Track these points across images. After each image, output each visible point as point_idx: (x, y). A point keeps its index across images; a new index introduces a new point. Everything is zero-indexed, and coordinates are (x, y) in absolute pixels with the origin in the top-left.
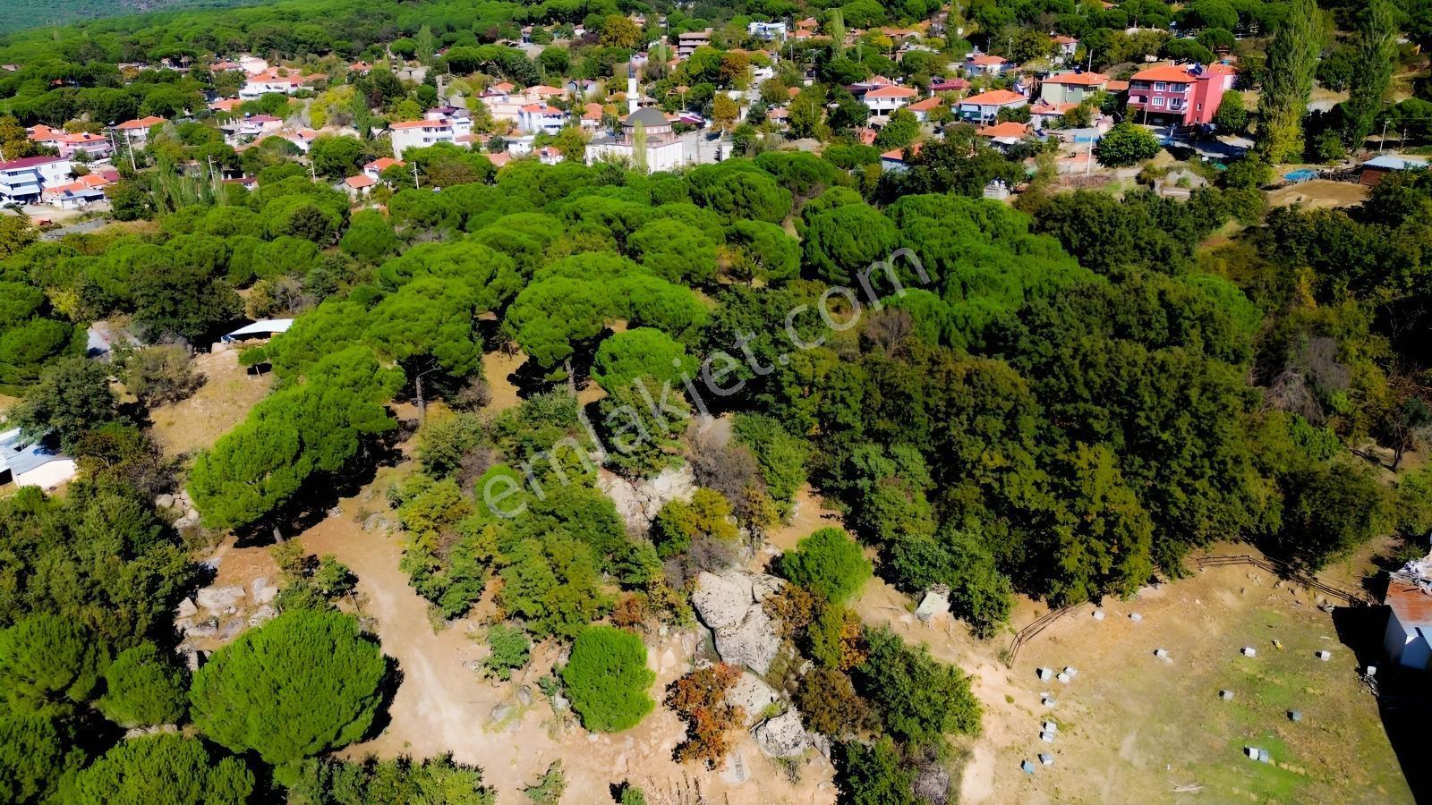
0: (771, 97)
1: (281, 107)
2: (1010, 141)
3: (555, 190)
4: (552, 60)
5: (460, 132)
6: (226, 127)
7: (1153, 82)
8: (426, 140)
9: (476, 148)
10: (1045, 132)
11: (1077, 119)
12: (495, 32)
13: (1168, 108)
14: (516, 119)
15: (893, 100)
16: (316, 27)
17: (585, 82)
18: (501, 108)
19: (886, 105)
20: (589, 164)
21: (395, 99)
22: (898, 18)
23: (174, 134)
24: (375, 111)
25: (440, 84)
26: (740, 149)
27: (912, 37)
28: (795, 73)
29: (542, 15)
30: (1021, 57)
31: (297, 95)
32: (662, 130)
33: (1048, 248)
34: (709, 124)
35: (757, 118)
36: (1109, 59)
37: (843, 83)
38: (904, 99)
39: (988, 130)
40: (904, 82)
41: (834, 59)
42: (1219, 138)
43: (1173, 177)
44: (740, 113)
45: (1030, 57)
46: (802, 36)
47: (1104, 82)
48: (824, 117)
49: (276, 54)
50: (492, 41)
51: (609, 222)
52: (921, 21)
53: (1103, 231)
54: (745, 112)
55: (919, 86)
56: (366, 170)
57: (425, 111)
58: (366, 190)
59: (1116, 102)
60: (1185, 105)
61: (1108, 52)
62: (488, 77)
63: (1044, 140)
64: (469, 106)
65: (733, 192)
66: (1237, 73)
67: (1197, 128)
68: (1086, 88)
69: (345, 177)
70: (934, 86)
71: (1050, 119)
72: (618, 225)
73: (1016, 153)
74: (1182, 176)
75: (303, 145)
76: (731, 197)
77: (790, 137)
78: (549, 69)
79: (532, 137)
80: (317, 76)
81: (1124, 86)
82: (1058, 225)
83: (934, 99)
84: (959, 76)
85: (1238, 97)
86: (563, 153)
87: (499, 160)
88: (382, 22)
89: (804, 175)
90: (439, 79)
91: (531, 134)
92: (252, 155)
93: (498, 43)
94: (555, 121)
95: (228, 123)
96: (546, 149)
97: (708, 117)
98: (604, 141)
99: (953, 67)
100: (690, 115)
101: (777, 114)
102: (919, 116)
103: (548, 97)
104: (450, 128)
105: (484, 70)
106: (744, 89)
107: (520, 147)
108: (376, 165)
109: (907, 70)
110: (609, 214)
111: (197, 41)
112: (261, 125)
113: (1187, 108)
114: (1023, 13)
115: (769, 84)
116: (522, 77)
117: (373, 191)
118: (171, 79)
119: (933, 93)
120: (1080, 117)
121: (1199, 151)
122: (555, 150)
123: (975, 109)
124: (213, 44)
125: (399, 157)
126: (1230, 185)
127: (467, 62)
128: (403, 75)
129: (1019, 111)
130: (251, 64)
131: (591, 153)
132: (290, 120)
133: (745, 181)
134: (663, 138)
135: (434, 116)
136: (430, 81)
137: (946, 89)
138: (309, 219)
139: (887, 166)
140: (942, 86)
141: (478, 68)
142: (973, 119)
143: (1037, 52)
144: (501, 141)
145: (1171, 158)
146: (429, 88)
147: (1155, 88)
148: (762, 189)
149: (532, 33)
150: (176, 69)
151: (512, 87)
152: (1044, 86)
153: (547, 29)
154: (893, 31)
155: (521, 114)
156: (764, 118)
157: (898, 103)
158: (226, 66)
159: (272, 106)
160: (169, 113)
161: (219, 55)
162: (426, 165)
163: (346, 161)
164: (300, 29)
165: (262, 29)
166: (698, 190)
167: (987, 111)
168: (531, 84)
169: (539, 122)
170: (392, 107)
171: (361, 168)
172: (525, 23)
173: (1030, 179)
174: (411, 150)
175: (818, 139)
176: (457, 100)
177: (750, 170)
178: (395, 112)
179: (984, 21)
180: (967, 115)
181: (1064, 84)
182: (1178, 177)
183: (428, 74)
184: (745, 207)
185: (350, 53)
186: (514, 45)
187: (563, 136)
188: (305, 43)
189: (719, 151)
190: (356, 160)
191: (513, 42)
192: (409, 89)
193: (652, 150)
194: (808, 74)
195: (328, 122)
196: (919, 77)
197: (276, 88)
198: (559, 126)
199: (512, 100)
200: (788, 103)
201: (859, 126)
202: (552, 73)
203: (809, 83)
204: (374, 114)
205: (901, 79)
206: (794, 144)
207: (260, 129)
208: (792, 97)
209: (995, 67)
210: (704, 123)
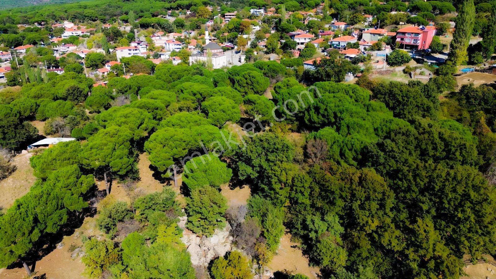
0: (259, 38)
1: (76, 41)
2: (353, 56)
3: (175, 77)
4: (178, 23)
5: (142, 51)
6: (55, 49)
7: (406, 33)
8: (129, 54)
9: (148, 57)
10: (365, 52)
11: (377, 47)
12: (158, 13)
13: (412, 43)
14: (164, 45)
15: (305, 39)
16: (93, 11)
17: (190, 31)
18: (158, 42)
19: (302, 41)
20: (191, 64)
21: (119, 38)
22: (305, 8)
23: (35, 52)
24: (111, 42)
25: (136, 32)
26: (248, 58)
27: (310, 15)
28: (268, 28)
29: (175, 7)
30: (352, 22)
31: (83, 37)
32: (218, 51)
33: (381, 107)
34: (236, 47)
35: (254, 46)
36: (386, 23)
37: (286, 32)
38: (309, 39)
39: (344, 52)
40: (309, 32)
41: (282, 23)
42: (432, 54)
43: (418, 71)
44: (248, 43)
45: (356, 23)
46: (270, 14)
47: (386, 32)
48: (279, 46)
49: (77, 21)
50: (157, 16)
51: (195, 95)
52: (313, 9)
53: (404, 100)
54: (249, 43)
55: (315, 34)
56: (106, 65)
57: (130, 43)
58: (106, 73)
59: (391, 41)
60: (418, 42)
61: (386, 21)
62: (154, 30)
63: (365, 55)
64: (147, 41)
65: (246, 79)
66: (437, 29)
67: (424, 50)
68: (380, 35)
69: (98, 68)
70: (321, 34)
71: (367, 47)
72: (199, 96)
73: (355, 61)
74: (422, 70)
75: (83, 55)
76: (245, 81)
77: (267, 53)
78: (177, 26)
79: (170, 53)
80: (91, 29)
81: (394, 34)
82: (383, 96)
83: (321, 39)
84: (329, 30)
85: (438, 38)
86: (181, 59)
87: (157, 62)
88: (117, 9)
89: (274, 71)
90: (136, 30)
91: (169, 51)
92: (63, 60)
93: (159, 16)
94: (179, 47)
95: (56, 47)
96: (174, 57)
97: (235, 45)
98: (196, 55)
99: (327, 26)
100: (229, 44)
101: (263, 43)
102: (316, 45)
103: (176, 37)
104: (139, 49)
105: (153, 27)
106: (249, 34)
107: (165, 57)
108: (110, 64)
109: (310, 27)
110: (195, 92)
111: (48, 16)
112: (68, 48)
113: (419, 43)
114: (351, 6)
115: (257, 32)
116: (167, 30)
117: (108, 74)
118: (37, 30)
119: (320, 36)
120: (378, 46)
121: (425, 60)
122: (178, 58)
123: (337, 43)
124: (54, 17)
125: (119, 61)
126: (441, 74)
127: (146, 24)
128: (122, 29)
129: (355, 44)
130: (68, 24)
131: (191, 59)
132: (80, 46)
133: (251, 75)
134: (218, 54)
135: (133, 45)
136: (132, 31)
137: (325, 35)
138: (74, 91)
139: (306, 67)
140: (323, 34)
141: (151, 26)
142: (337, 47)
143: (358, 21)
144: (158, 54)
145: (415, 63)
146: (132, 34)
147: (407, 35)
148: (258, 78)
149: (171, 13)
150: (40, 26)
151: (163, 33)
152: (363, 34)
153: (177, 12)
154: (303, 12)
155: (166, 44)
156: (257, 46)
157: (307, 40)
158: (58, 25)
159: (73, 41)
160: (35, 43)
161: (56, 21)
162: (128, 64)
163: (99, 62)
164: (87, 12)
165: (72, 12)
166: (232, 77)
167: (342, 44)
168: (170, 32)
169: (172, 47)
170: (118, 41)
171: (104, 65)
172: (169, 9)
173: (362, 72)
174: (123, 58)
175: (278, 54)
176: (142, 38)
177: (253, 70)
178: (119, 43)
179: (337, 9)
180: (335, 45)
181: (371, 33)
182: (420, 71)
183: (131, 29)
184: (251, 85)
185: (105, 20)
186: (165, 17)
187: (181, 52)
188: (88, 17)
189: (240, 59)
190: (102, 62)
191: (164, 16)
192: (124, 34)
193: (214, 59)
194: (273, 29)
195: (94, 47)
196: (315, 30)
197: (76, 33)
198: (180, 49)
199: (163, 38)
200: (265, 40)
201: (293, 49)
202: (178, 28)
203: (273, 32)
204: (110, 44)
205: (308, 31)
206: (268, 56)
207: (68, 49)
208: (267, 38)
209: (342, 26)
210: (234, 47)
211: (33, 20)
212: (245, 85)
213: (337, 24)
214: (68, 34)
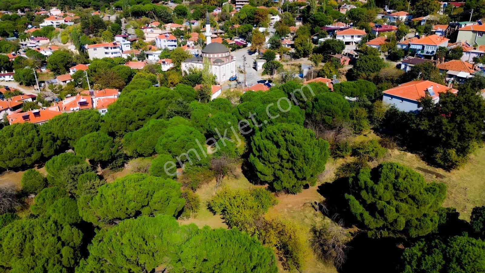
0: (281, 33)
1: (52, 33)
4: (180, 11)
5: (125, 49)
6: (24, 43)
8: (106, 53)
9: (130, 59)
14: (155, 41)
15: (352, 37)
17: (192, 21)
18: (150, 35)
19: (349, 39)
20: (182, 74)
21: (100, 30)
24: (91, 35)
25: (123, 23)
28: (291, 18)
31: (62, 27)
32: (224, 55)
34: (249, 45)
35: (276, 45)
37: (319, 25)
38: (359, 36)
41: (311, 12)
44: (265, 39)
45: (426, 12)
48: (313, 46)
49: (66, 7)
50: (157, 2)
54: (267, 39)
55: (366, 29)
56: (71, 70)
57: (115, 36)
58: (68, 82)
62: (148, 19)
64: (136, 33)
69: (59, 74)
70: (376, 29)
75: (47, 54)
76: (275, 151)
77: (295, 56)
78: (179, 15)
79: (160, 52)
80: (77, 17)
83: (380, 38)
86: (173, 62)
87: (140, 66)
90: (123, 20)
91: (160, 50)
93: (160, 3)
94: (174, 43)
95: (25, 41)
96: (164, 60)
97: (249, 42)
98: (193, 60)
99: (379, 17)
101: (287, 41)
103: (174, 29)
104: (121, 47)
105: (147, 15)
106: (266, 26)
107: (154, 58)
108: (76, 68)
112: (38, 42)
115: (278, 24)
116: (165, 19)
118: (16, 18)
119: (377, 34)
122: (170, 60)
123: (420, 47)
127: (140, 12)
128: (105, 19)
129: (453, 51)
130: (54, 11)
131: (184, 67)
134: (224, 59)
135: (118, 39)
136: (118, 21)
137: (384, 31)
140: (381, 29)
141: (144, 14)
144: (144, 54)
146: (117, 25)
150: (23, 14)
151: (159, 23)
152: (458, 32)
155: (158, 39)
156: (279, 45)
157: (357, 39)
158: (43, 13)
161: (44, 8)
167: (429, 49)
168: (168, 22)
169: (164, 43)
170: (99, 34)
171: (68, 69)
176: (131, 31)
178: (101, 36)
180: (418, 52)
181: (474, 32)
183: (117, 18)
185: (98, 7)
186: (166, 4)
187: (175, 52)
188: (80, 2)
190: (66, 65)
191: (166, 2)
192: (108, 25)
193: (217, 67)
194: (297, 19)
195: (69, 41)
196: (362, 23)
197: (57, 23)
198: (175, 46)
199: (155, 31)
200: (289, 35)
201: (338, 53)
202: (180, 16)
203: (299, 24)
204: (90, 37)
205: (352, 24)
206: (297, 62)
207: (37, 44)
208: (292, 32)
209: (403, 17)
210: (247, 44)
211: (15, 6)
212: (274, 159)
213: (396, 14)
214: (47, 23)
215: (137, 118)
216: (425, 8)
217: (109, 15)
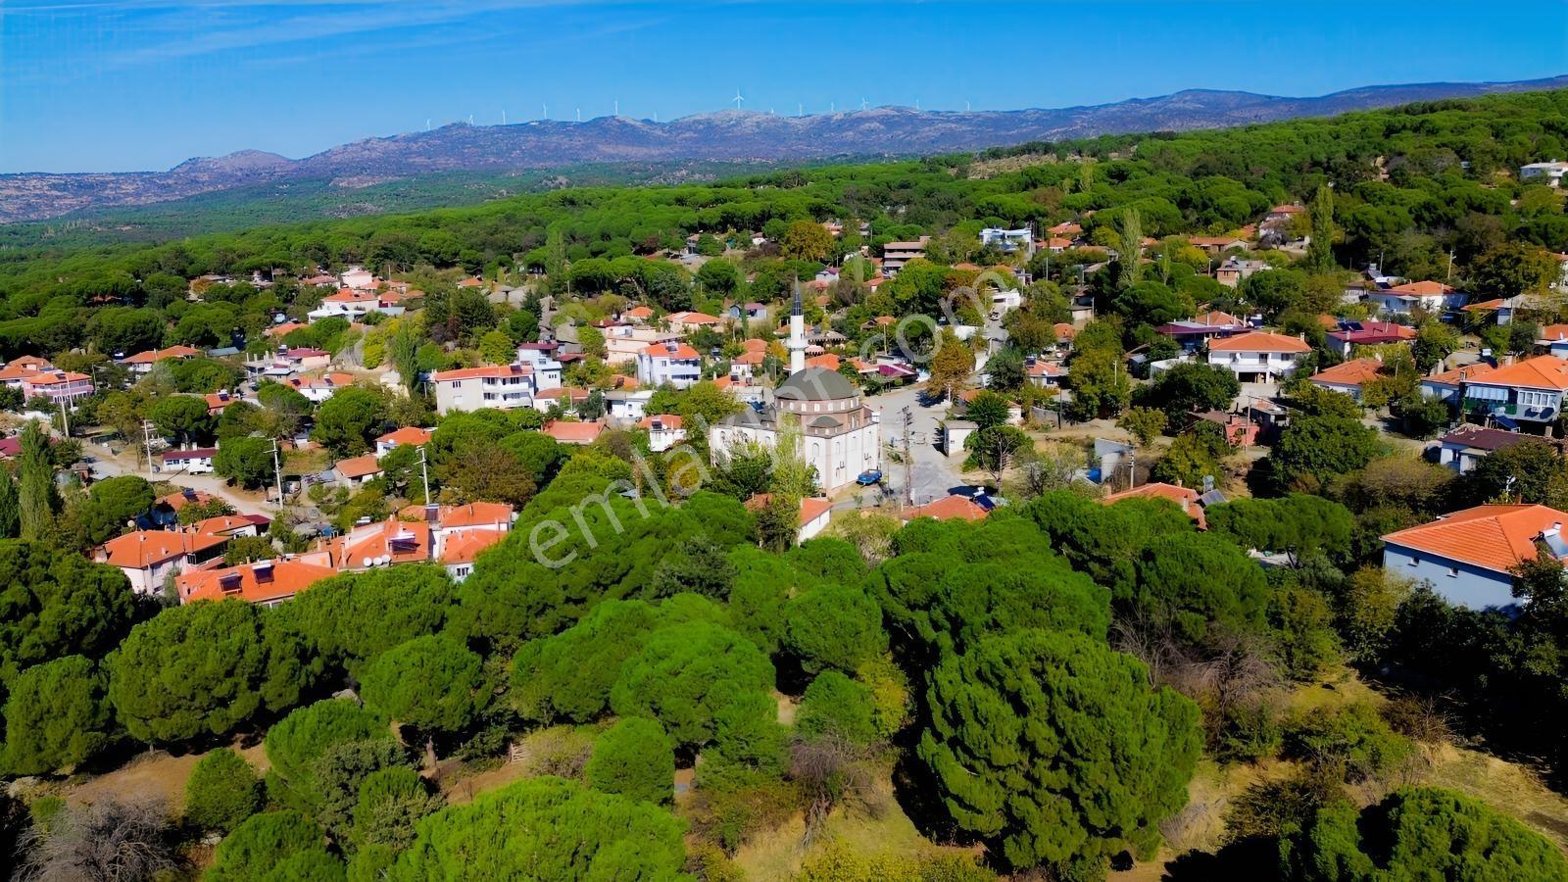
0: (1024, 341)
1: (339, 336)
4: (714, 276)
5: (544, 385)
6: (257, 364)
8: (488, 396)
9: (556, 414)
12: (655, 240)
14: (635, 361)
15: (1264, 357)
16: (447, 235)
17: (752, 306)
18: (621, 345)
19: (1251, 363)
21: (477, 329)
22: (1207, 222)
24: (450, 345)
25: (545, 309)
27: (1237, 250)
28: (1058, 299)
29: (714, 222)
31: (370, 320)
32: (843, 405)
34: (924, 377)
35: (1008, 378)
37: (1151, 321)
38: (1285, 357)
40: (1268, 322)
41: (1123, 281)
44: (974, 361)
46: (1057, 247)
48: (1131, 384)
49: (389, 265)
50: (650, 251)
52: (1243, 225)
54: (981, 361)
56: (379, 445)
57: (517, 346)
58: (366, 481)
62: (619, 299)
64: (581, 339)
65: (1021, 709)
69: (344, 456)
70: (1341, 335)
75: (319, 395)
76: (1010, 725)
77: (1072, 415)
78: (711, 287)
79: (648, 394)
80: (417, 294)
83: (1357, 363)
87: (583, 435)
88: (528, 229)
90: (546, 302)
91: (648, 388)
93: (659, 253)
94: (691, 369)
95: (260, 358)
96: (658, 419)
97: (921, 366)
99: (1352, 298)
100: (894, 363)
101: (1046, 368)
103: (694, 327)
104: (531, 378)
105: (616, 289)
106: (978, 322)
107: (627, 412)
108: (394, 439)
109: (1262, 301)
111: (303, 250)
112: (299, 361)
114: (1426, 215)
115: (1012, 318)
116: (668, 299)
118: (247, 296)
119: (1348, 349)
122: (676, 419)
123: (1502, 395)
124: (321, 254)
127: (597, 278)
128: (496, 297)
130: (357, 278)
132: (341, 355)
134: (843, 419)
135: (526, 355)
136: (532, 306)
137: (1373, 343)
140: (1359, 335)
141: (609, 285)
144: (599, 400)
146: (529, 314)
149: (699, 242)
150: (265, 283)
151: (650, 312)
153: (718, 238)
154: (1205, 240)
155: (641, 357)
156: (1021, 379)
157: (1278, 364)
158: (321, 281)
160: (207, 341)
161: (326, 267)
162: (449, 449)
163: (353, 431)
164: (428, 238)
167: (1532, 401)
168: (677, 309)
169: (661, 370)
170: (473, 341)
171: (371, 441)
172: (692, 229)
176: (567, 332)
178: (476, 347)
183: (529, 295)
185: (478, 264)
186: (676, 257)
187: (693, 395)
188: (429, 252)
189: (942, 432)
190: (368, 428)
191: (675, 253)
192: (501, 315)
194: (1077, 301)
195: (386, 359)
196: (1294, 315)
197: (358, 309)
198: (695, 377)
199: (637, 334)
200: (1054, 348)
201: (1217, 408)
202: (713, 293)
203: (1082, 316)
204: (446, 350)
205: (1259, 317)
206: (1081, 431)
207: (294, 367)
208: (1062, 340)
209: (1435, 299)
210: (917, 375)
211: (247, 262)
212: (1007, 753)
213: (1407, 290)
214: (330, 308)
215: (561, 595)
216: (1505, 272)
217: (508, 288)
